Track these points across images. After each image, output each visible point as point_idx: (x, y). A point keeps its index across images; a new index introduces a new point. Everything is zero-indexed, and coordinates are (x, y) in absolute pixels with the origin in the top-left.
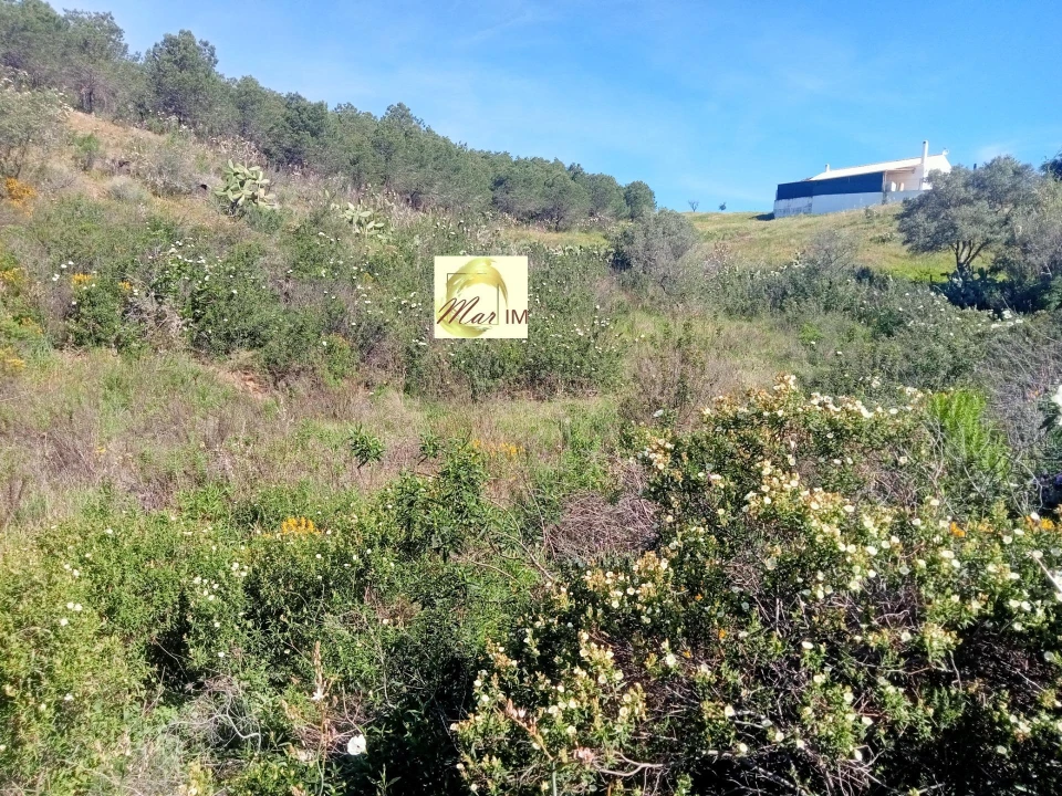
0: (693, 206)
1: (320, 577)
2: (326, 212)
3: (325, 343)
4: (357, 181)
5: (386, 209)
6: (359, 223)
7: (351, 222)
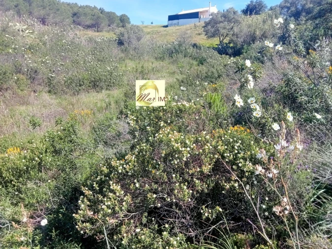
0: (143, 22)
1: (25, 168)
2: (7, 27)
3: (16, 78)
4: (19, 13)
5: (33, 25)
6: (22, 31)
7: (19, 30)
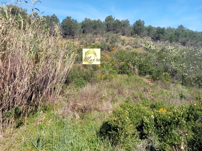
2: (164, 48)
3: (164, 74)
4: (171, 42)
5: (177, 47)
6: (171, 50)
7: (170, 50)
